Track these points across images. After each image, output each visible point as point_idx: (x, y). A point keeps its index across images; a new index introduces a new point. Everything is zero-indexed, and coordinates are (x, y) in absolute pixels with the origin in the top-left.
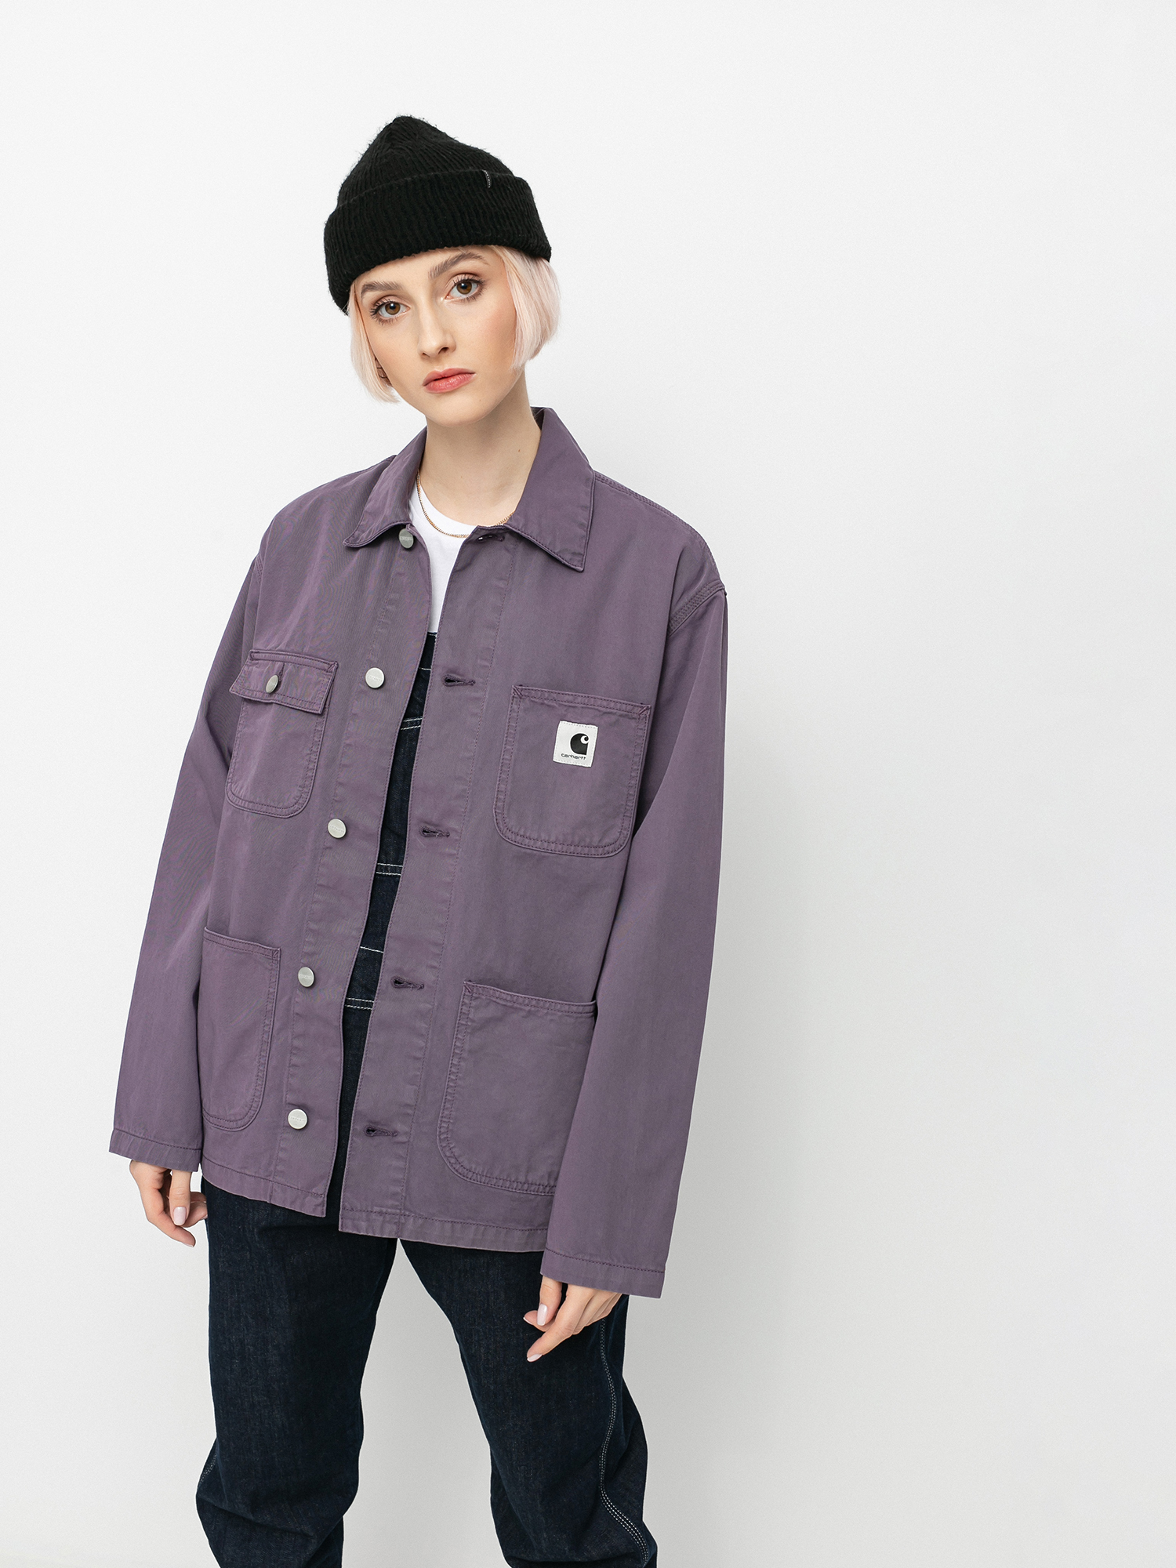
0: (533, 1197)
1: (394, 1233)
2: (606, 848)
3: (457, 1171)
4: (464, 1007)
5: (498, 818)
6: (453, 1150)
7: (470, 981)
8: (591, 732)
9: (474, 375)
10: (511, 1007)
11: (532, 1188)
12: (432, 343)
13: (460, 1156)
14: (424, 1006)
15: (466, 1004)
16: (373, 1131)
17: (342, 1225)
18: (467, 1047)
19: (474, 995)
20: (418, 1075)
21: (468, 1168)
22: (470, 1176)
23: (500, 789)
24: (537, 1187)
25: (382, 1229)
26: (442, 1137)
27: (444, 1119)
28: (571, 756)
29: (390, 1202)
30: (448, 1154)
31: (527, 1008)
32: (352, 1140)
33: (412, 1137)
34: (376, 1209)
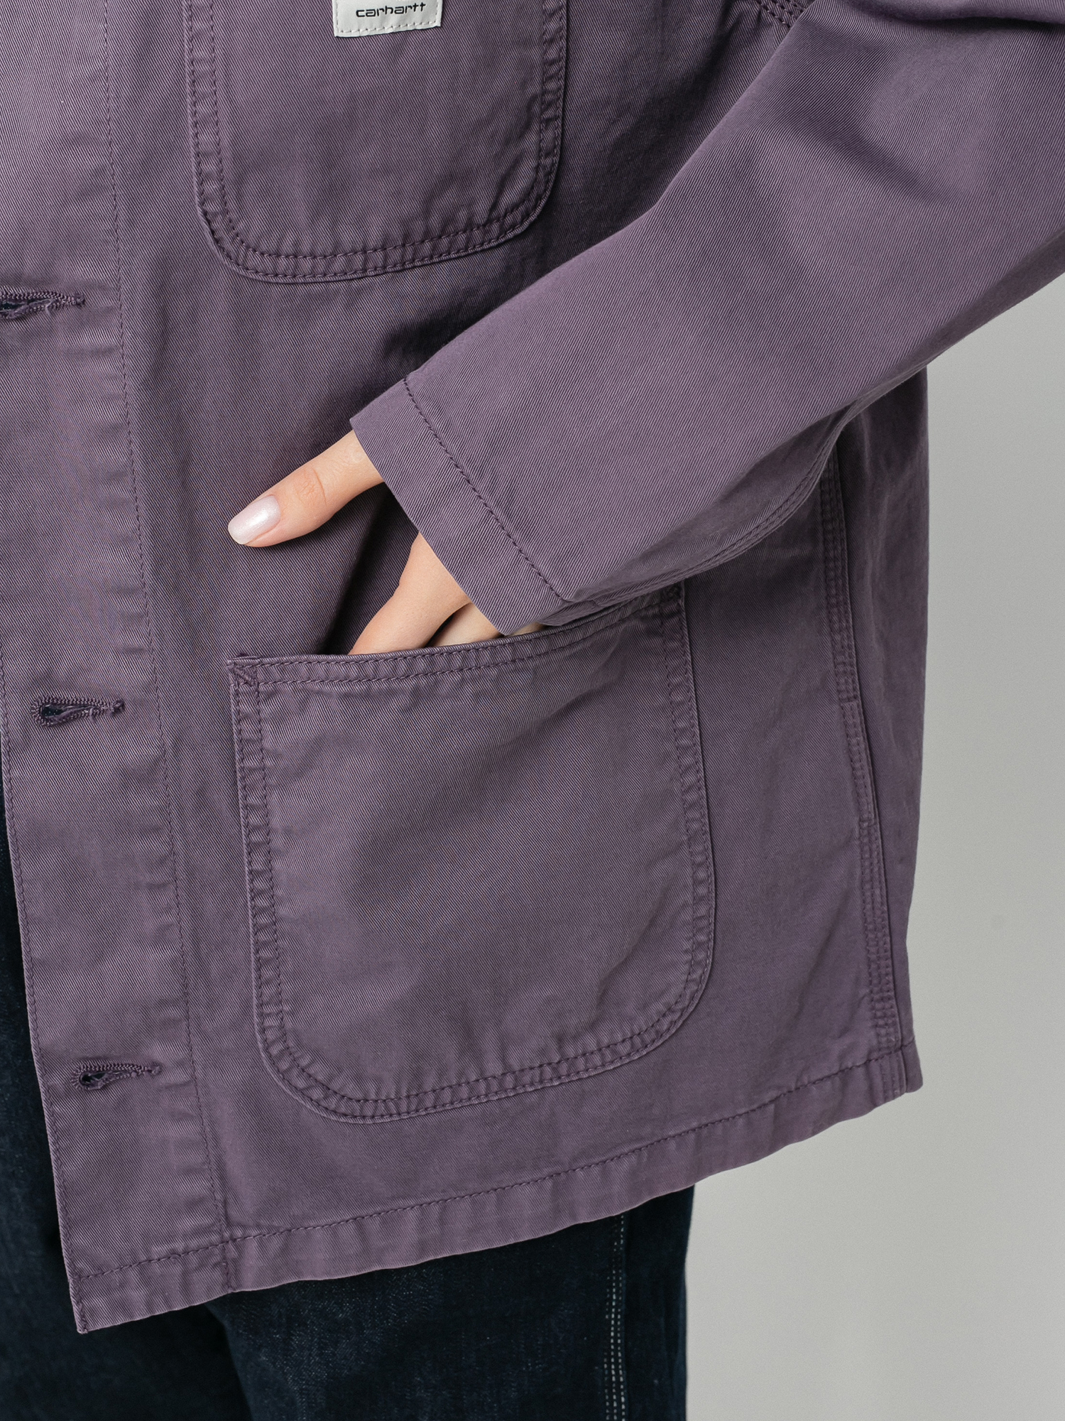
0: (535, 1096)
1: (218, 1288)
2: (509, 220)
3: (335, 1112)
4: (244, 725)
5: (215, 225)
6: (312, 1071)
7: (242, 655)
10: (367, 695)
11: (527, 1079)
13: (331, 1078)
14: (136, 752)
15: (247, 717)
16: (99, 1075)
17: (83, 1316)
18: (276, 822)
19: (262, 688)
20: (169, 926)
21: (359, 1095)
22: (369, 1111)
23: (202, 148)
24: (537, 1072)
25: (186, 1287)
26: (275, 1051)
27: (267, 1010)
29: (188, 1223)
30: (301, 1084)
31: (409, 685)
32: (52, 1114)
33: (199, 1068)
34: (158, 1250)
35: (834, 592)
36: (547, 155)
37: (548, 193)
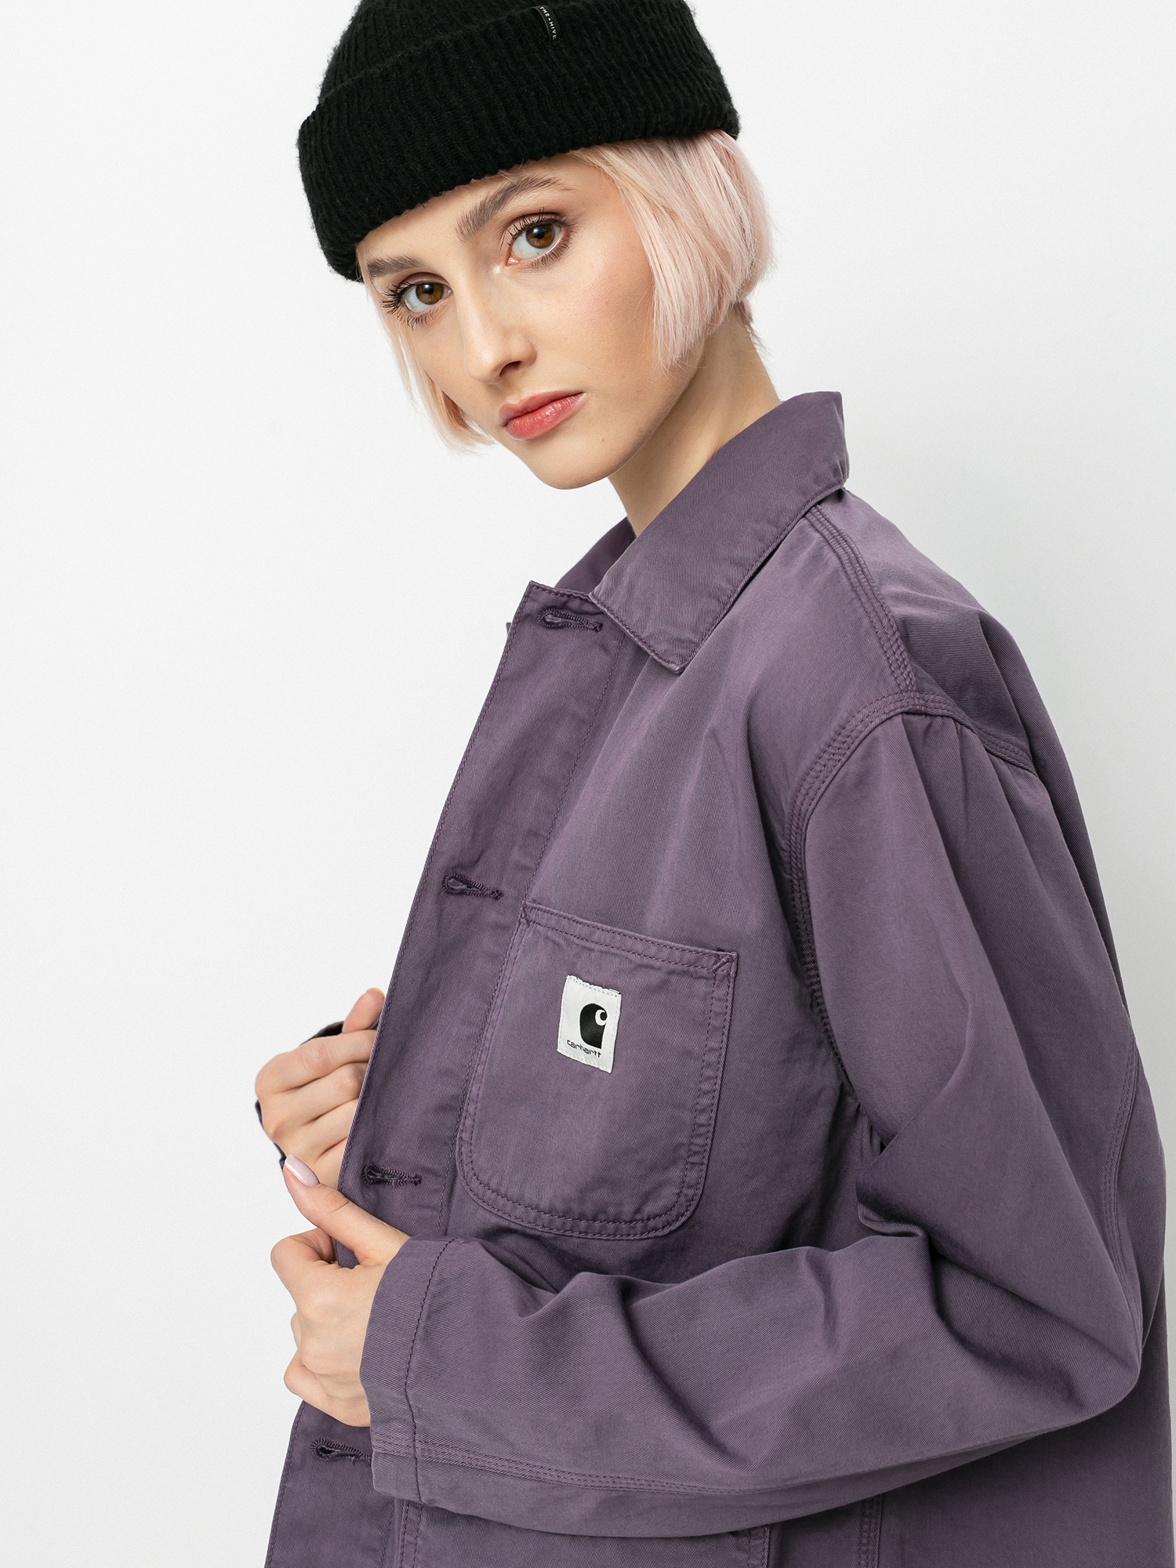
2: (651, 1223)
5: (462, 1150)
8: (610, 1001)
9: (582, 398)
12: (487, 356)
28: (581, 1047)
35: (865, 1541)
36: (690, 1187)
37: (688, 1214)
